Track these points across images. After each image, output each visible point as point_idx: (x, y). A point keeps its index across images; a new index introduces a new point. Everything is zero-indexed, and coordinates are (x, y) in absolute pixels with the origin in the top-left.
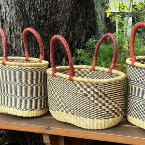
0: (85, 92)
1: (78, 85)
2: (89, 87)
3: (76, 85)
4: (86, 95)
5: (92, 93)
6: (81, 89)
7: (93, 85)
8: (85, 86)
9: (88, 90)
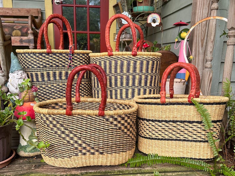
0: (119, 125)
1: (111, 120)
2: (123, 119)
3: (107, 120)
4: (120, 128)
5: (126, 124)
6: (115, 123)
7: (126, 116)
8: (119, 119)
9: (123, 122)
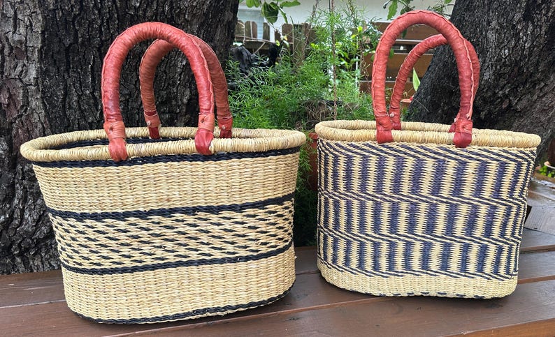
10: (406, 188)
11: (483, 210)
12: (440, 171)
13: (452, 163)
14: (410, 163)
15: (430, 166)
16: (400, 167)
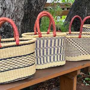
10: (45, 46)
11: (59, 48)
12: (51, 42)
13: (53, 40)
14: (45, 41)
15: (49, 41)
16: (44, 42)
